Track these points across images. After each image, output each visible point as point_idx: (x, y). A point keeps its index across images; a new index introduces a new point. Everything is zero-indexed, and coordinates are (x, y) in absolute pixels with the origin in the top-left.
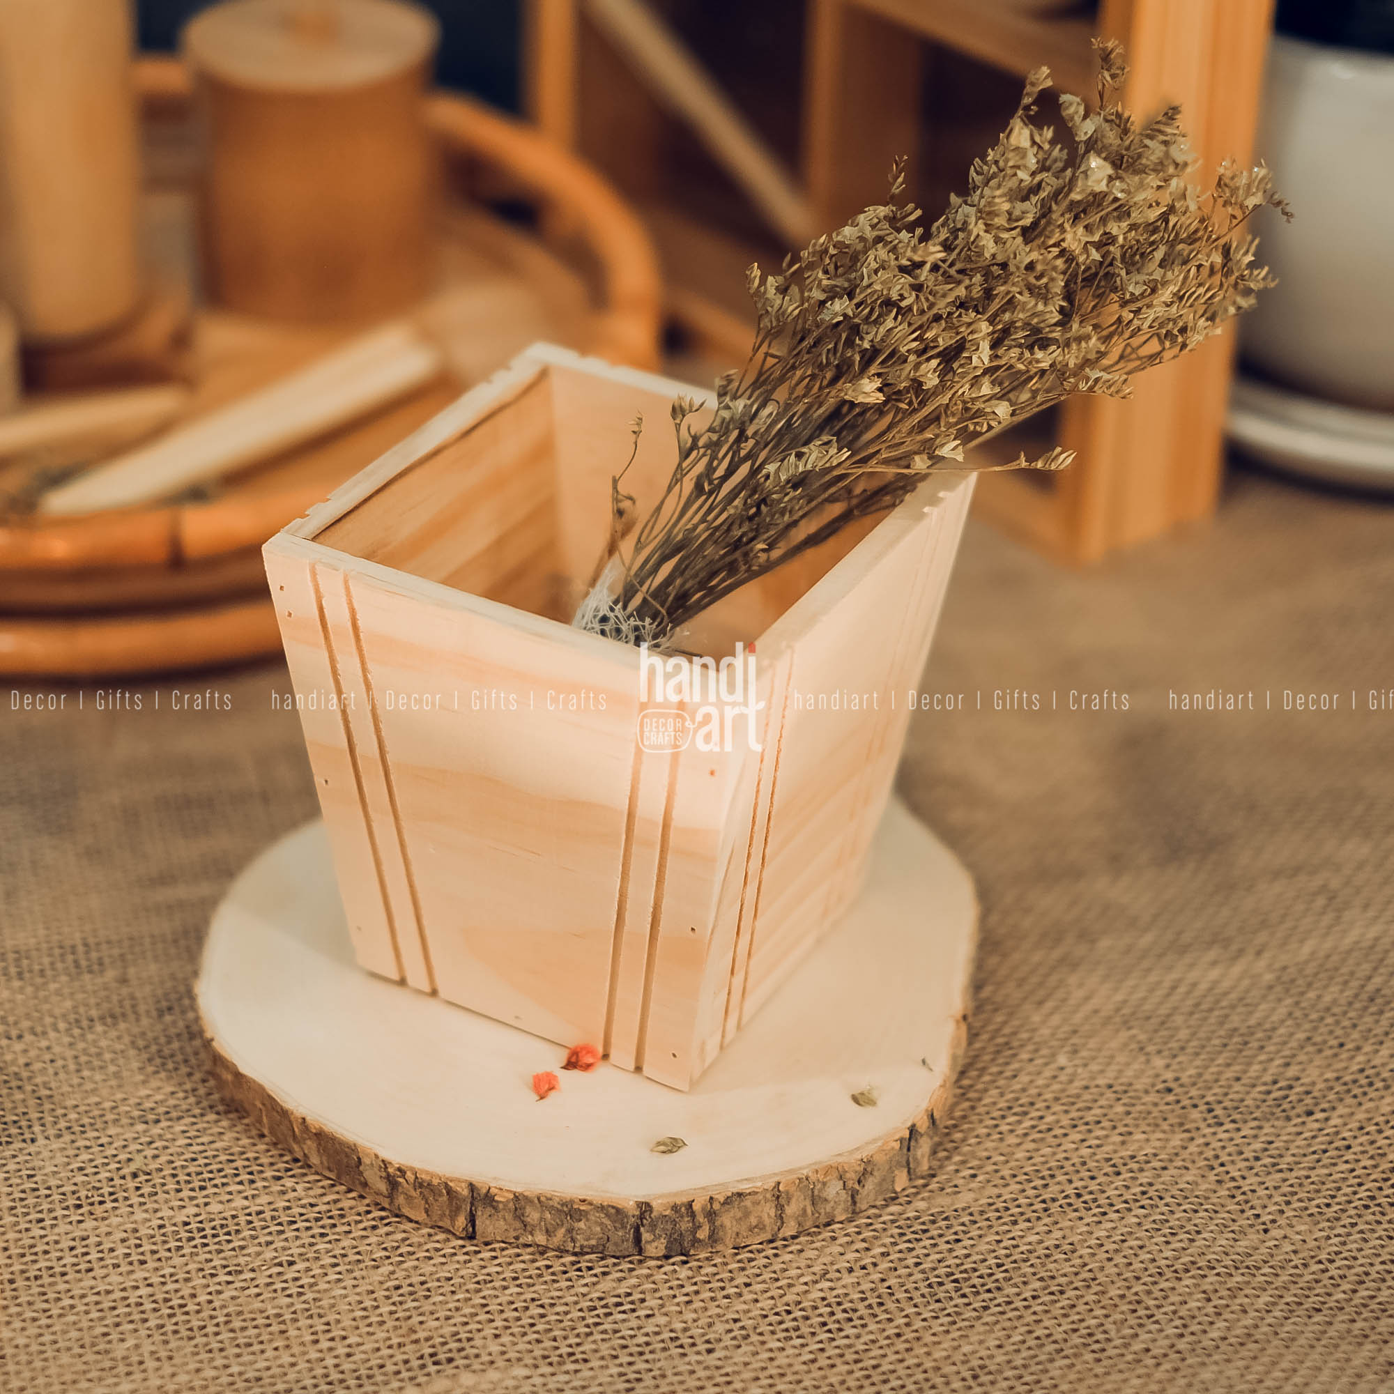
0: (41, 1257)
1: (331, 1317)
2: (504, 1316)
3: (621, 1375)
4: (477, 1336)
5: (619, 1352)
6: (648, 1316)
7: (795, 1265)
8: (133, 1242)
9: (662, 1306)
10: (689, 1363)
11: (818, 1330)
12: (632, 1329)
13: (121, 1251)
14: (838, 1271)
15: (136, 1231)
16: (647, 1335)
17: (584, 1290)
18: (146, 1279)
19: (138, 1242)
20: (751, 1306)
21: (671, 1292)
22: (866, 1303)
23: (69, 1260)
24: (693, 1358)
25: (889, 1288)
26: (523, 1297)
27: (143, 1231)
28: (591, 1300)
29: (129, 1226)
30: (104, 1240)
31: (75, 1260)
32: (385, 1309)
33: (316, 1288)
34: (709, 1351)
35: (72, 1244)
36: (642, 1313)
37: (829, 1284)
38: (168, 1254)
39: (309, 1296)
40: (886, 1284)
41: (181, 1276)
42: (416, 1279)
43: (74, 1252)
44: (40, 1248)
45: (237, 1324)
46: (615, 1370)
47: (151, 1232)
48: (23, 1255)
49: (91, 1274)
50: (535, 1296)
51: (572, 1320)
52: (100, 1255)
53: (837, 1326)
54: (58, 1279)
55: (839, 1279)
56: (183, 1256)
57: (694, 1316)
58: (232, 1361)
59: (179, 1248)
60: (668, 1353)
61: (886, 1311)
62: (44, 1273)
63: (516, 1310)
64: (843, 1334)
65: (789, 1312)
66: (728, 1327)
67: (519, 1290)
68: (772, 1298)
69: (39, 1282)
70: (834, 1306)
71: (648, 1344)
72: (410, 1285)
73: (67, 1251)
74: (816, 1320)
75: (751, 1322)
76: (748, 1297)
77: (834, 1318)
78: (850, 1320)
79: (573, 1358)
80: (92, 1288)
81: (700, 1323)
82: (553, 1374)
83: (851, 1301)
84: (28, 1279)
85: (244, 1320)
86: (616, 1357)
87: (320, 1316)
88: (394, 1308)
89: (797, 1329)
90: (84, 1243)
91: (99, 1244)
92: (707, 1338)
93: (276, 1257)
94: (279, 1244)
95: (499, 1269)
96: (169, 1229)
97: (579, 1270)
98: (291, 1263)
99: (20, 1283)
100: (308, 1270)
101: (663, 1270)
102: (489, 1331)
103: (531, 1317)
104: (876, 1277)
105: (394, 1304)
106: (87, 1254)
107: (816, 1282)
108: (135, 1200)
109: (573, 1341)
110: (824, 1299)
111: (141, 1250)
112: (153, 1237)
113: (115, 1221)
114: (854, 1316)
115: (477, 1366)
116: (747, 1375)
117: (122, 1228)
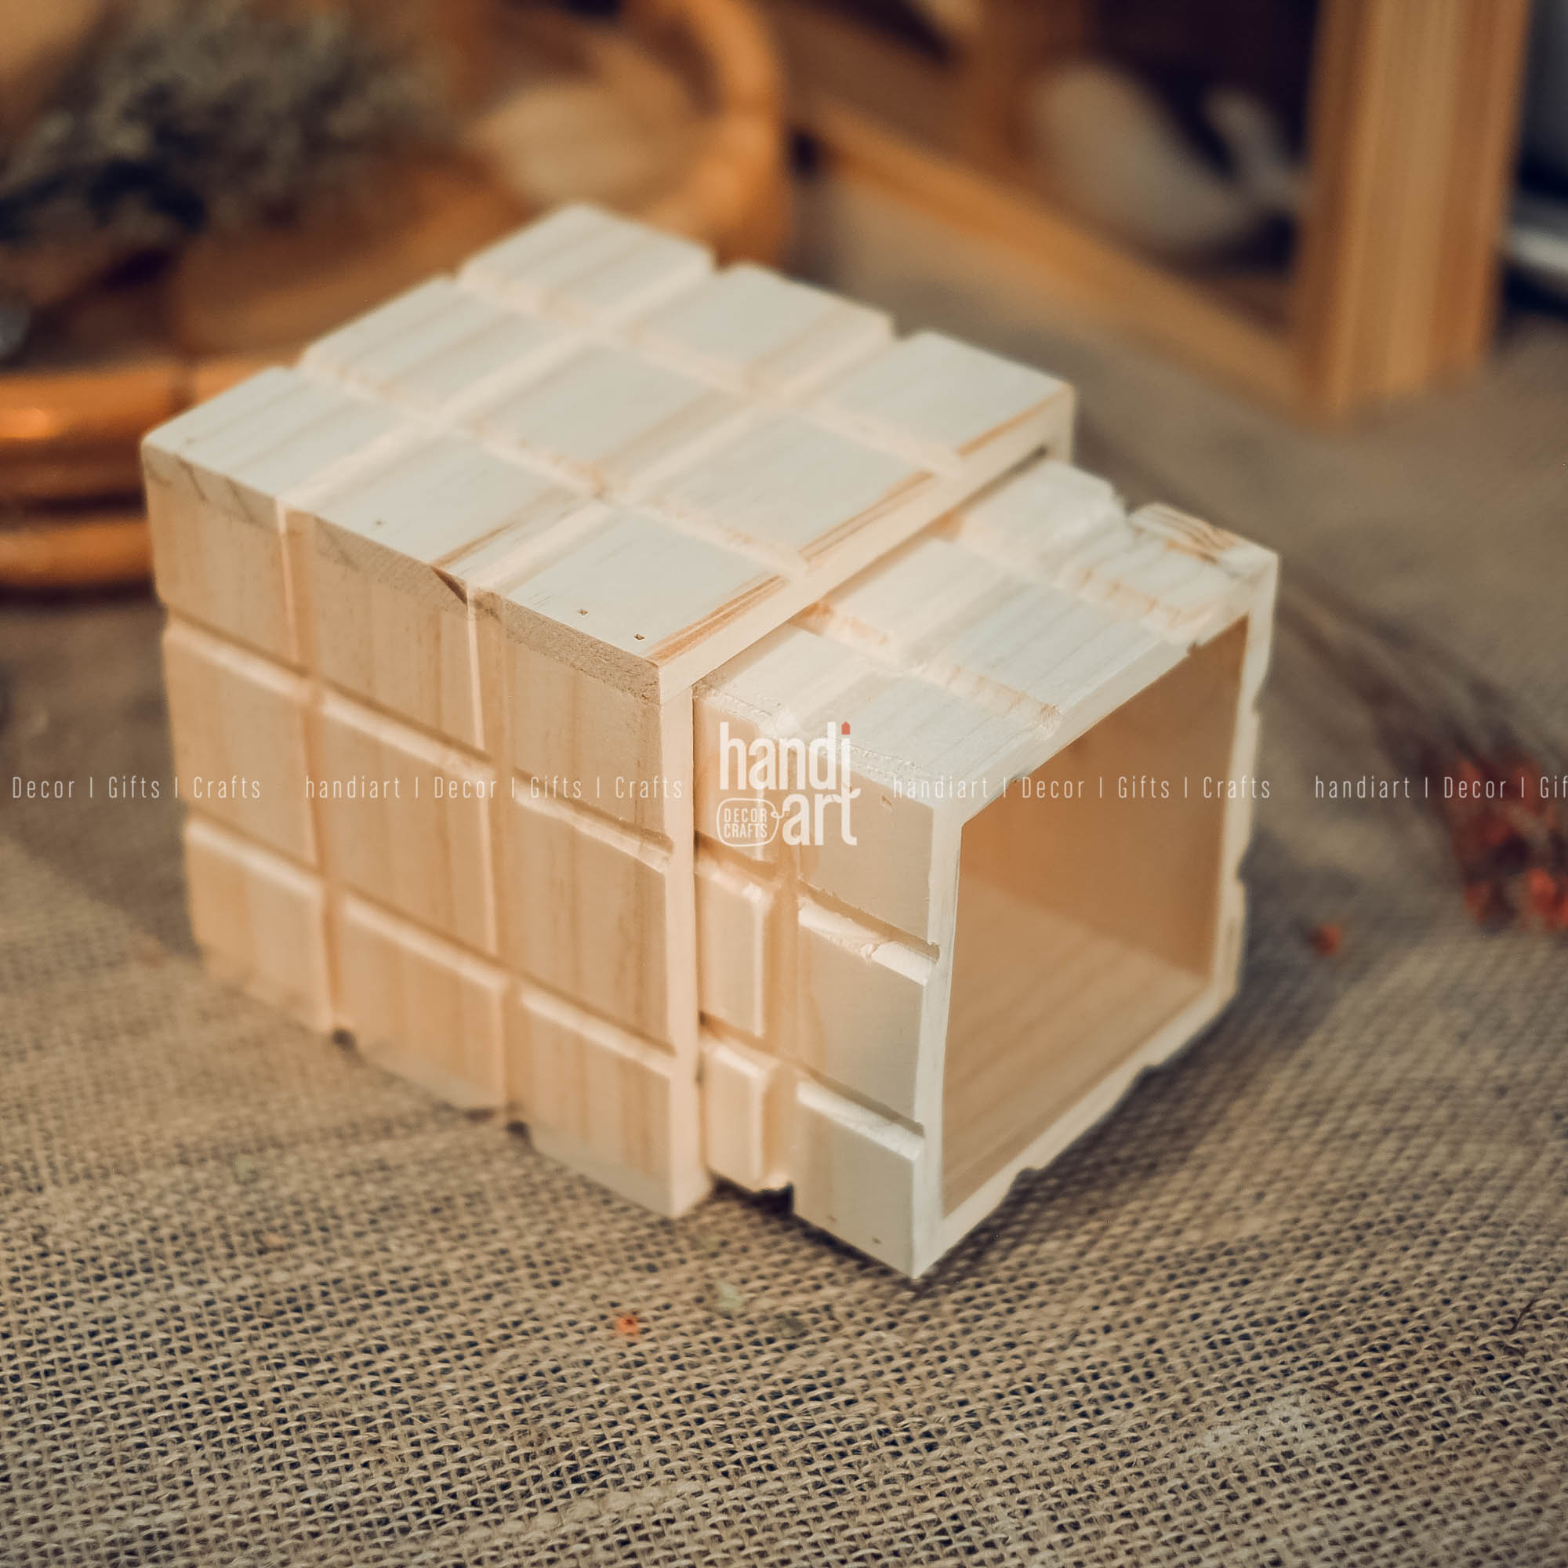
0: (52, 1345)
1: (437, 1422)
2: (663, 1410)
3: (818, 1485)
4: (629, 1440)
5: (814, 1454)
6: (849, 1403)
7: (1035, 1324)
8: (173, 1323)
9: (866, 1388)
10: (905, 1466)
11: (1068, 1413)
12: (829, 1422)
13: (158, 1336)
14: (1092, 1332)
15: (176, 1309)
16: (849, 1429)
17: (765, 1370)
18: (191, 1371)
19: (179, 1323)
20: (980, 1383)
21: (877, 1368)
22: (1130, 1374)
23: (89, 1349)
24: (909, 1458)
25: (1159, 1351)
26: (686, 1383)
27: (187, 1310)
28: (774, 1384)
29: (168, 1304)
30: (136, 1321)
31: (97, 1349)
32: (507, 1408)
33: (415, 1382)
34: (930, 1448)
35: (93, 1327)
36: (840, 1399)
37: (1080, 1350)
38: (220, 1339)
39: (408, 1393)
40: (1155, 1346)
41: (237, 1367)
42: (545, 1365)
43: (96, 1339)
44: (51, 1333)
45: (313, 1431)
46: (809, 1480)
47: (197, 1310)
48: (29, 1344)
49: (119, 1367)
50: (700, 1380)
51: (751, 1413)
52: (131, 1342)
53: (1093, 1407)
54: (76, 1374)
55: (1093, 1342)
56: (239, 1340)
57: (908, 1399)
58: (309, 1481)
59: (234, 1331)
60: (878, 1452)
61: (1156, 1385)
62: (58, 1366)
63: (677, 1401)
64: (1102, 1418)
65: (1030, 1390)
66: (952, 1412)
67: (679, 1373)
68: (1007, 1371)
69: (51, 1379)
70: (1089, 1380)
71: (850, 1441)
72: (539, 1374)
73: (87, 1336)
74: (1066, 1401)
75: (982, 1405)
76: (975, 1369)
77: (1090, 1396)
78: (1111, 1398)
79: (754, 1465)
80: (121, 1385)
81: (916, 1408)
82: (730, 1488)
83: (1111, 1373)
84: (37, 1375)
85: (322, 1426)
86: (810, 1461)
87: (423, 1420)
88: (518, 1406)
89: (1041, 1412)
90: (109, 1326)
91: (129, 1327)
92: (925, 1429)
93: (362, 1341)
94: (365, 1324)
95: (652, 1345)
96: (220, 1306)
97: (757, 1343)
98: (382, 1349)
99: (26, 1381)
100: (405, 1357)
101: (864, 1338)
102: (643, 1434)
103: (697, 1411)
104: (1141, 1337)
105: (518, 1400)
106: (113, 1340)
107: (1063, 1348)
108: (174, 1269)
109: (753, 1441)
110: (1075, 1371)
111: (183, 1334)
112: (198, 1316)
113: (148, 1296)
114: (1116, 1392)
115: (629, 1483)
116: (981, 1479)
117: (159, 1306)
